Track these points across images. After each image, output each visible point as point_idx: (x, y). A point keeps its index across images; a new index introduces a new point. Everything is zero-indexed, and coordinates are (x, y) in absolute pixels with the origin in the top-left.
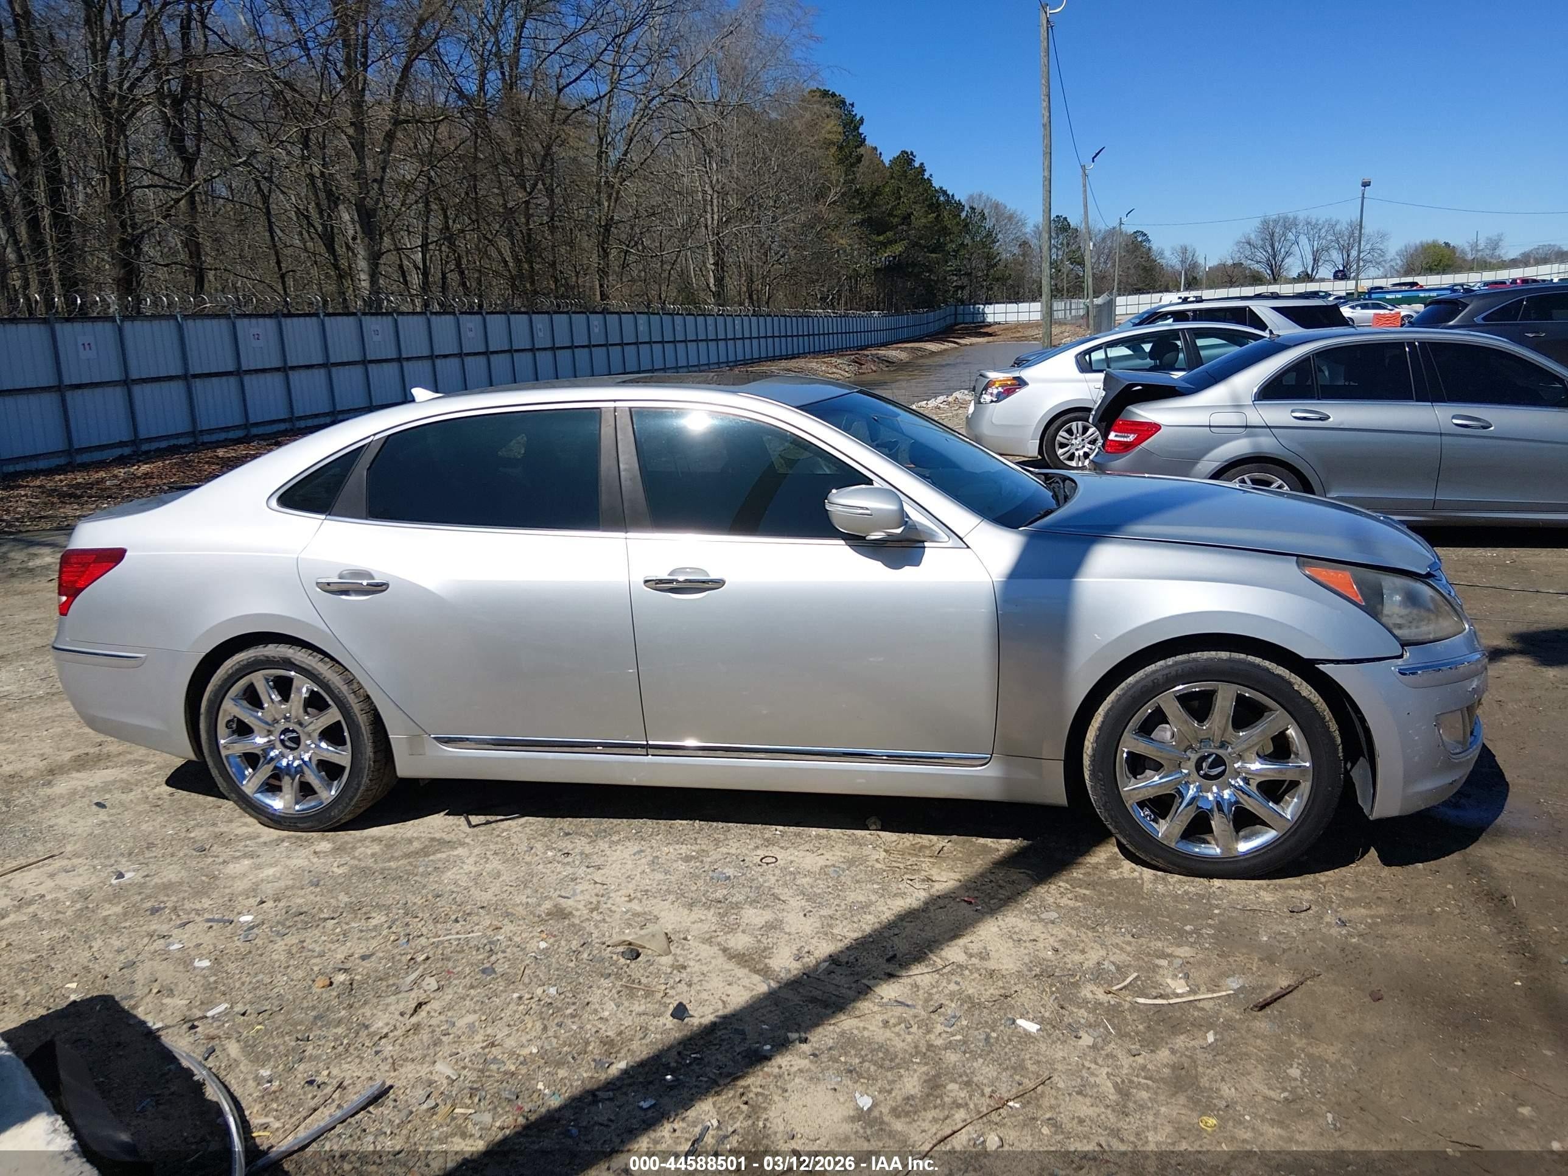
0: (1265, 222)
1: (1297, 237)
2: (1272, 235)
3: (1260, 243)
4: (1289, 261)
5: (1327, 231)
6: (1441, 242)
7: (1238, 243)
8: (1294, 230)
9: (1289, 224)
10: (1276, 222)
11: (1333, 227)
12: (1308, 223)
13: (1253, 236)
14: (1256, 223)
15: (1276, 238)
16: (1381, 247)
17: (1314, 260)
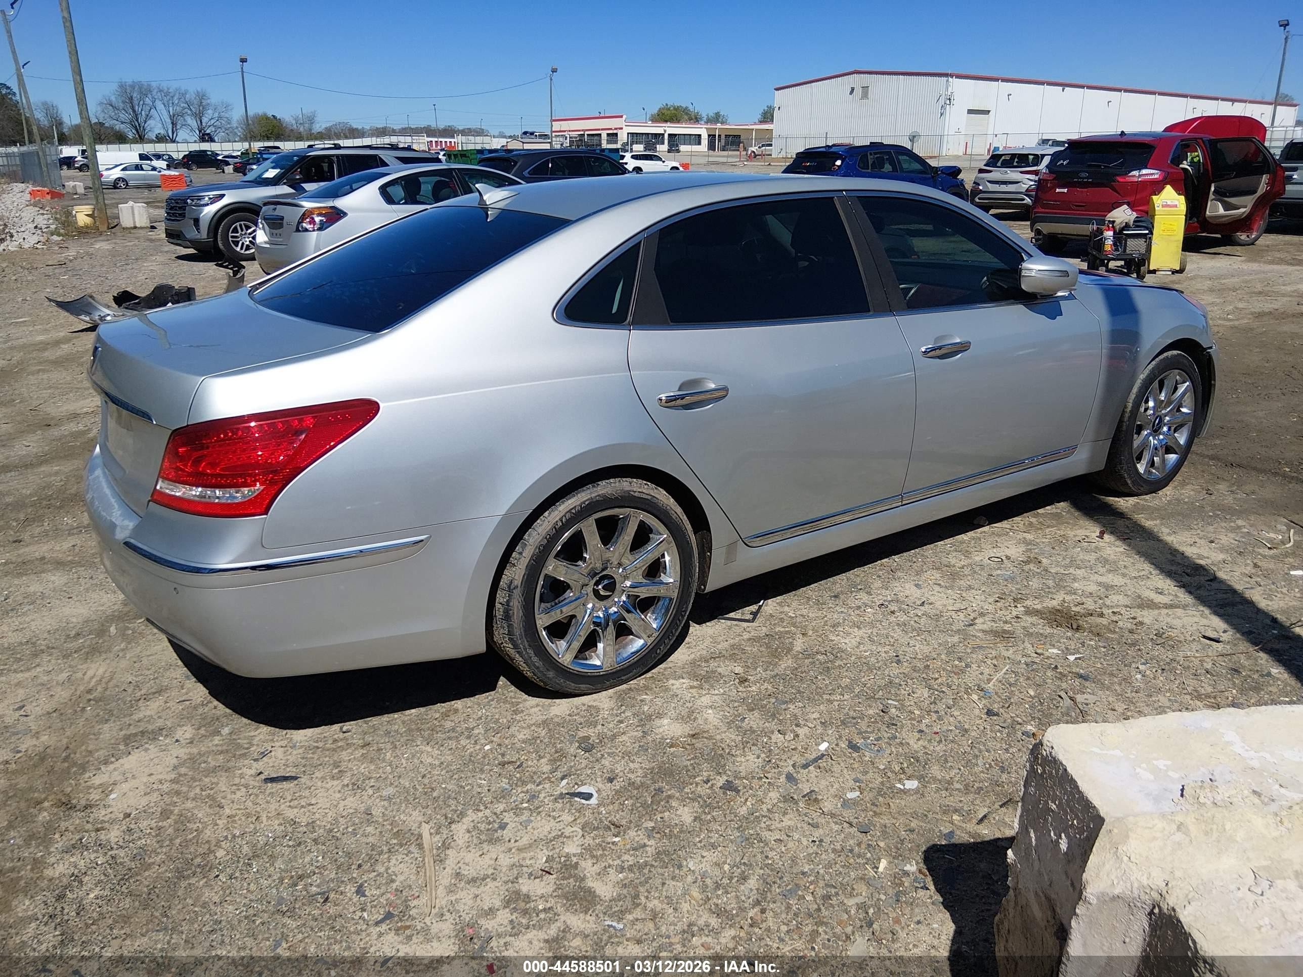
0: (122, 86)
1: (154, 102)
2: (131, 98)
3: (121, 105)
4: (150, 123)
5: (179, 99)
6: (270, 114)
7: (101, 104)
8: (150, 96)
9: (145, 91)
10: (133, 87)
11: (184, 95)
12: (161, 91)
13: (113, 98)
14: (115, 87)
15: (136, 102)
16: (227, 115)
17: (172, 123)
